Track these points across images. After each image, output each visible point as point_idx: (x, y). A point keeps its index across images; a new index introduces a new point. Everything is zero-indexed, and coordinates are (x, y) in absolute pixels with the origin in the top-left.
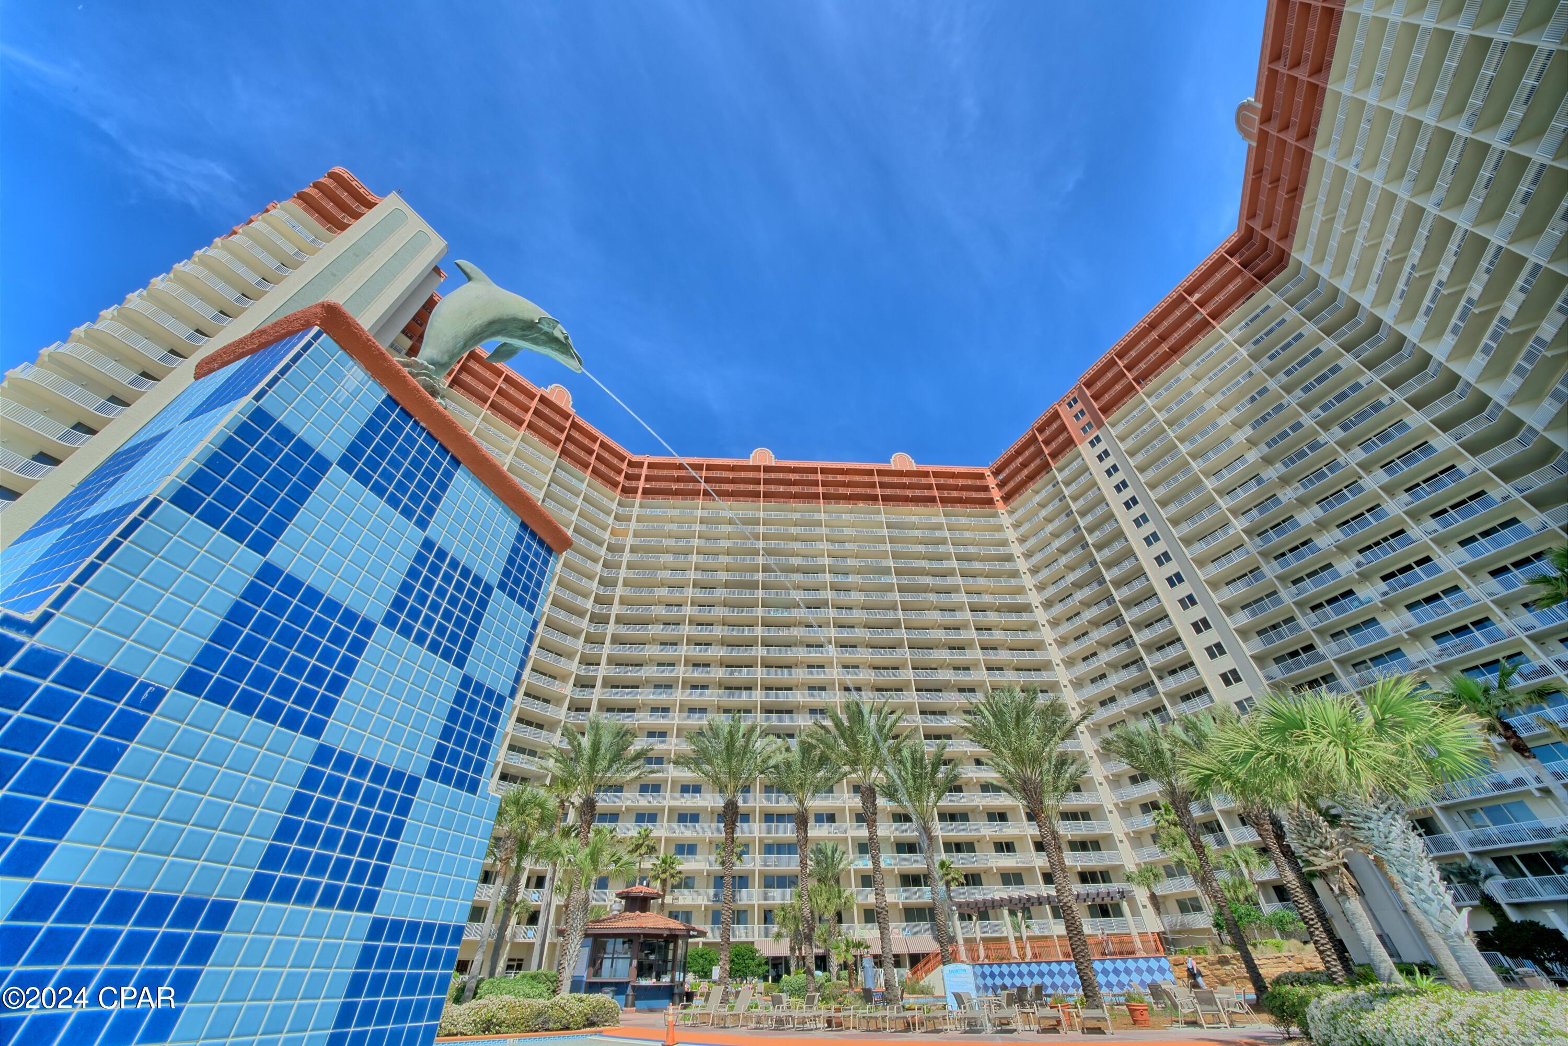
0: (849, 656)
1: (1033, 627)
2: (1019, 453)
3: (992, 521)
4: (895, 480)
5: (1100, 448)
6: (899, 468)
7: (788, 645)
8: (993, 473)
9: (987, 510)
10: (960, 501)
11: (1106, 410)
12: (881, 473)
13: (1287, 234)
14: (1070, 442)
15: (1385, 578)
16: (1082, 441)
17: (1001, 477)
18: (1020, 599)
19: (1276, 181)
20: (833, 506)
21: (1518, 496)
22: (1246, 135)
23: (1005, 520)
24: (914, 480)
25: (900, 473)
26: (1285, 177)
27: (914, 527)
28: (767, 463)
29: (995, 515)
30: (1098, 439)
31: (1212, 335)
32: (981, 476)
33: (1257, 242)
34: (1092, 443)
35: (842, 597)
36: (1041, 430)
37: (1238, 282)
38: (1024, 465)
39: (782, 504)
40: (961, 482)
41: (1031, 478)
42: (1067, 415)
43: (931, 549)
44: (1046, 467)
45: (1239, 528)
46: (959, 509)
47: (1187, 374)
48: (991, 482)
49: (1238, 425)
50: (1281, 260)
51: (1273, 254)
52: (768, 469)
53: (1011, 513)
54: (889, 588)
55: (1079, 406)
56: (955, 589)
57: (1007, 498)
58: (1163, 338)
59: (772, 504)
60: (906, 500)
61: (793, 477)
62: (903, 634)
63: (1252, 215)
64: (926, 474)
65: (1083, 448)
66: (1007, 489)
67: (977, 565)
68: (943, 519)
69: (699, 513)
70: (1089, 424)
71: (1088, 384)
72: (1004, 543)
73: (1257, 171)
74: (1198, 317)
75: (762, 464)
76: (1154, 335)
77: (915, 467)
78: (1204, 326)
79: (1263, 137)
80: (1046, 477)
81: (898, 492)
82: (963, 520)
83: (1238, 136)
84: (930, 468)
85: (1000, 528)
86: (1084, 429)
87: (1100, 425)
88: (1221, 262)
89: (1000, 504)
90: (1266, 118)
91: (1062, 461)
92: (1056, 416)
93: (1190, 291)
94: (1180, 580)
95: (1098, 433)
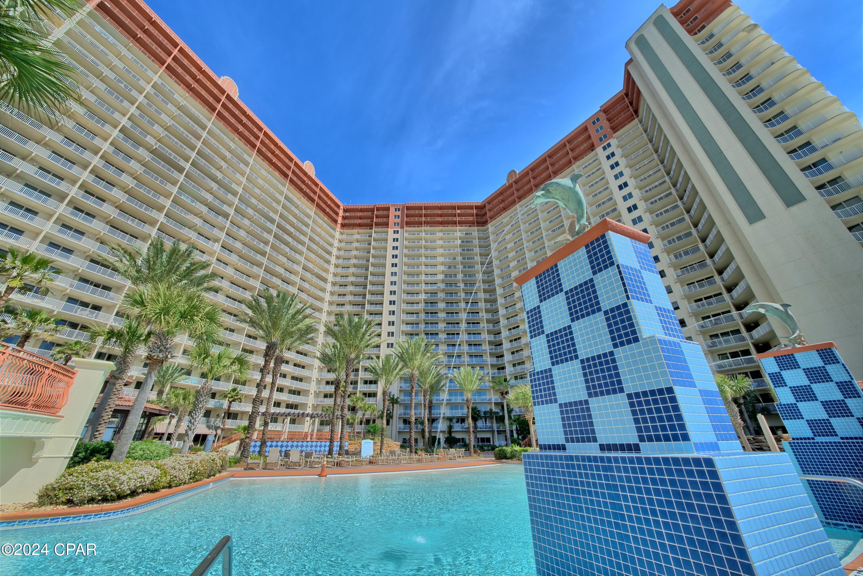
0: (225, 256)
1: (323, 290)
2: (362, 210)
3: (332, 231)
4: (301, 175)
5: (396, 236)
6: (306, 170)
7: (184, 224)
8: (344, 209)
9: (333, 225)
10: (324, 211)
11: (408, 224)
12: (296, 164)
13: (492, 218)
14: (387, 225)
15: (448, 334)
16: (392, 228)
17: (347, 214)
18: (324, 274)
19: (503, 201)
20: (260, 159)
21: (486, 328)
22: (508, 180)
23: (337, 235)
24: (310, 183)
25: (305, 174)
26: (506, 202)
27: (297, 207)
28: (231, 94)
29: (334, 229)
30: (398, 232)
31: (454, 228)
32: (338, 207)
33: (483, 212)
34: (394, 232)
35: (239, 219)
36: (378, 209)
37: (471, 219)
38: (360, 218)
39: (228, 130)
40: (329, 202)
41: (360, 225)
42: (392, 213)
43: (300, 224)
44: (370, 226)
45: (423, 297)
46: (321, 214)
47: (440, 234)
48: (341, 213)
49: (442, 264)
50: (485, 223)
51: (484, 219)
52: (229, 97)
53: (342, 234)
54: (269, 232)
55: (399, 213)
56: (301, 253)
57: (343, 226)
58: (441, 215)
59: (221, 124)
60: (301, 190)
61: (245, 120)
62: (265, 261)
63: (489, 203)
64: (317, 185)
65: (390, 231)
66: (346, 221)
67: (315, 247)
68: (312, 214)
69: (156, 78)
70: (398, 223)
71: (408, 208)
72: (331, 245)
73: (501, 193)
74: (455, 219)
75: (228, 91)
76: (440, 212)
77: (314, 177)
78: (454, 223)
79: (511, 186)
80: (368, 231)
81: (299, 183)
82: (321, 221)
83: (506, 178)
84: (321, 184)
85: (333, 237)
86: (395, 223)
87: (402, 227)
88: (471, 208)
89: (339, 226)
90: (516, 182)
91: (380, 229)
92: (388, 209)
93: (459, 208)
94: (394, 304)
95: (399, 230)
